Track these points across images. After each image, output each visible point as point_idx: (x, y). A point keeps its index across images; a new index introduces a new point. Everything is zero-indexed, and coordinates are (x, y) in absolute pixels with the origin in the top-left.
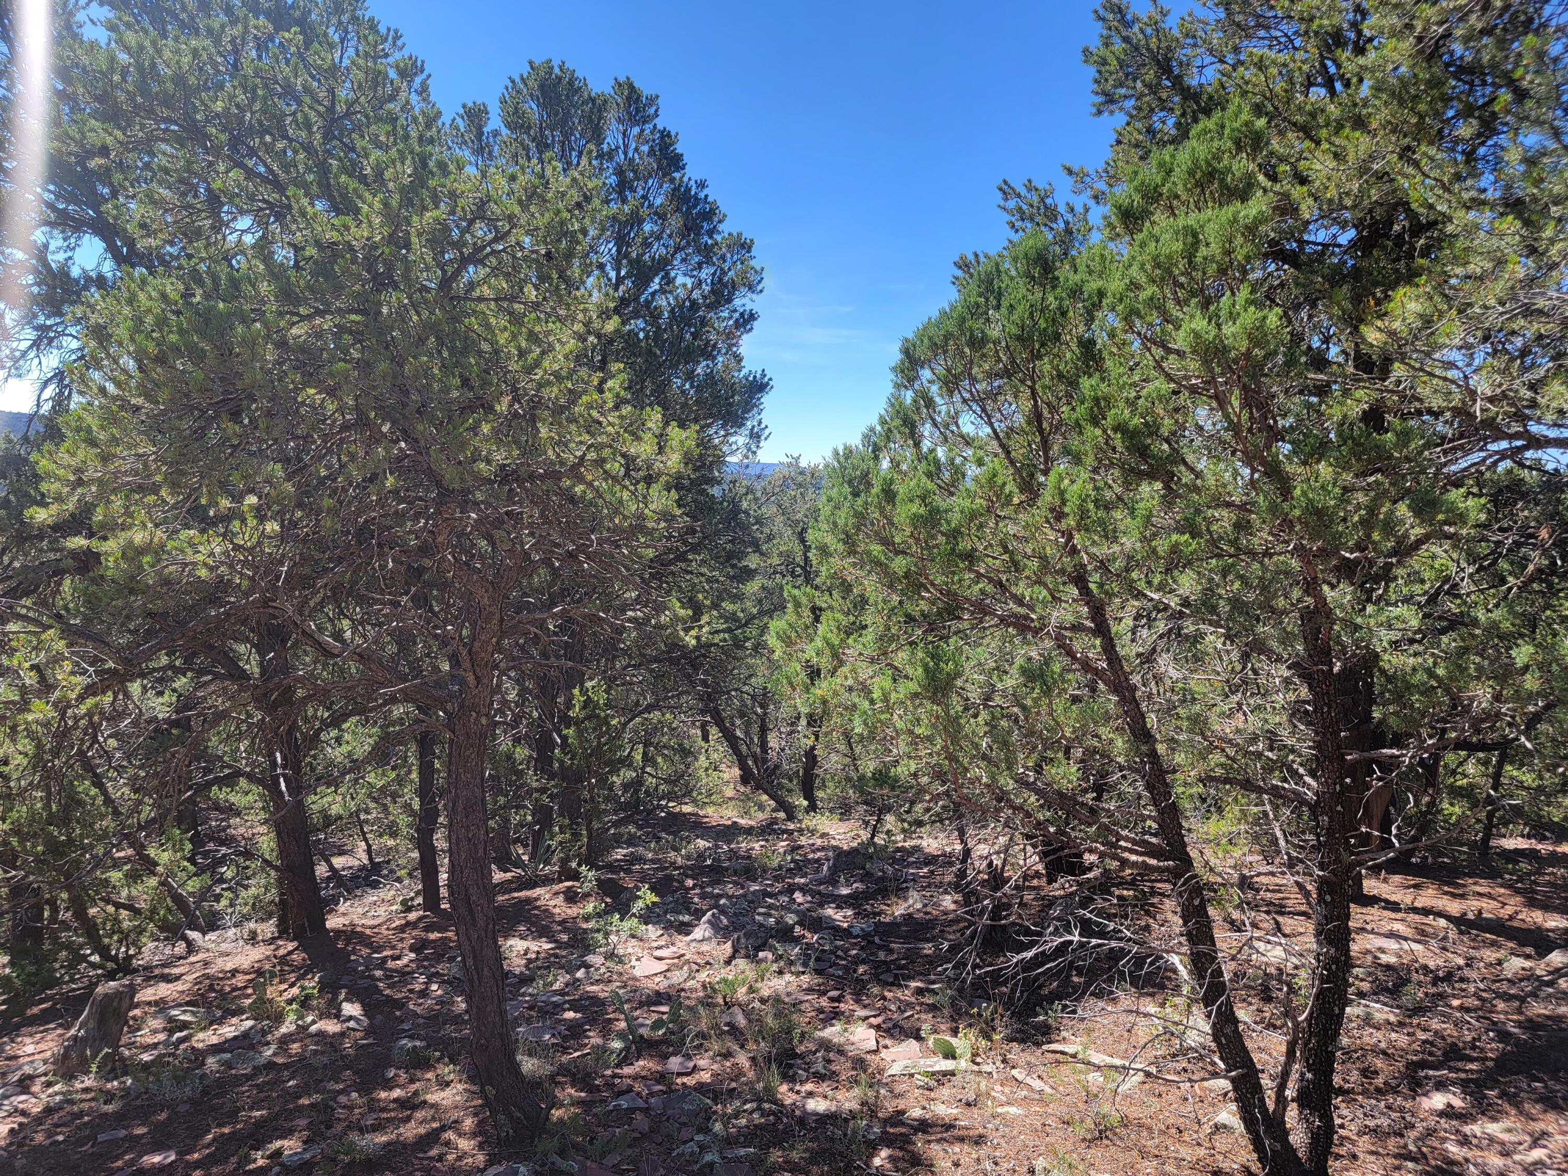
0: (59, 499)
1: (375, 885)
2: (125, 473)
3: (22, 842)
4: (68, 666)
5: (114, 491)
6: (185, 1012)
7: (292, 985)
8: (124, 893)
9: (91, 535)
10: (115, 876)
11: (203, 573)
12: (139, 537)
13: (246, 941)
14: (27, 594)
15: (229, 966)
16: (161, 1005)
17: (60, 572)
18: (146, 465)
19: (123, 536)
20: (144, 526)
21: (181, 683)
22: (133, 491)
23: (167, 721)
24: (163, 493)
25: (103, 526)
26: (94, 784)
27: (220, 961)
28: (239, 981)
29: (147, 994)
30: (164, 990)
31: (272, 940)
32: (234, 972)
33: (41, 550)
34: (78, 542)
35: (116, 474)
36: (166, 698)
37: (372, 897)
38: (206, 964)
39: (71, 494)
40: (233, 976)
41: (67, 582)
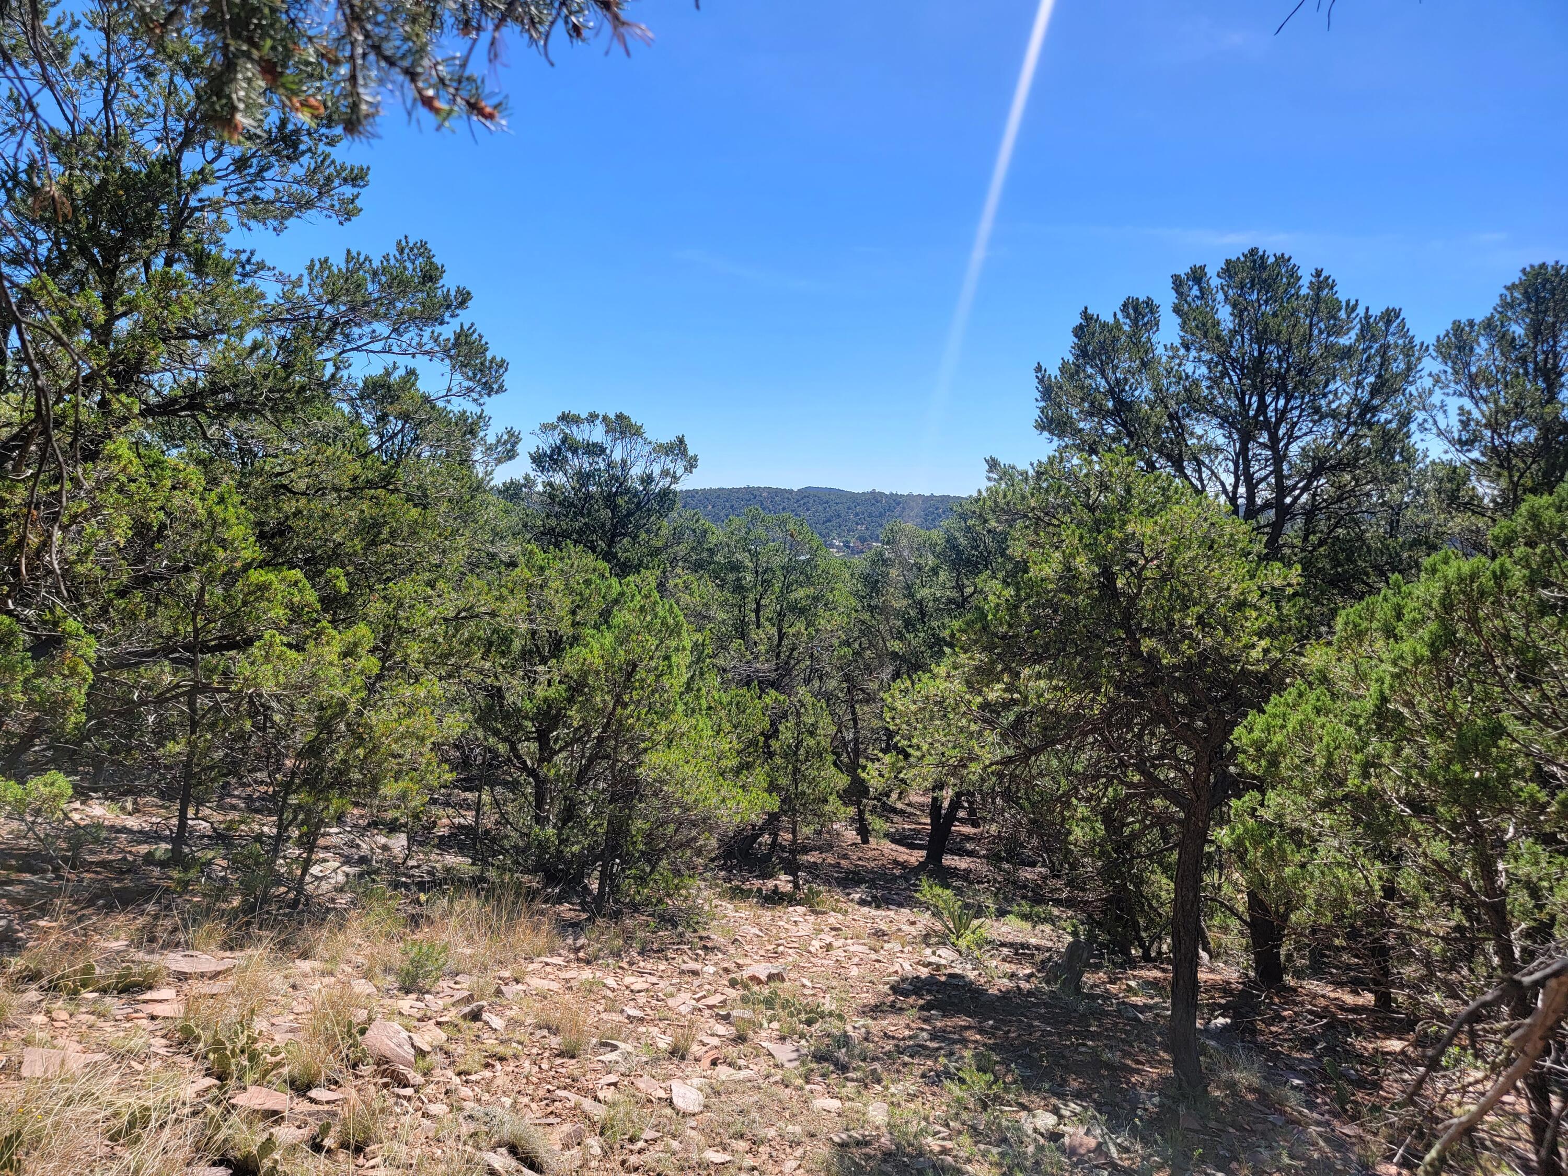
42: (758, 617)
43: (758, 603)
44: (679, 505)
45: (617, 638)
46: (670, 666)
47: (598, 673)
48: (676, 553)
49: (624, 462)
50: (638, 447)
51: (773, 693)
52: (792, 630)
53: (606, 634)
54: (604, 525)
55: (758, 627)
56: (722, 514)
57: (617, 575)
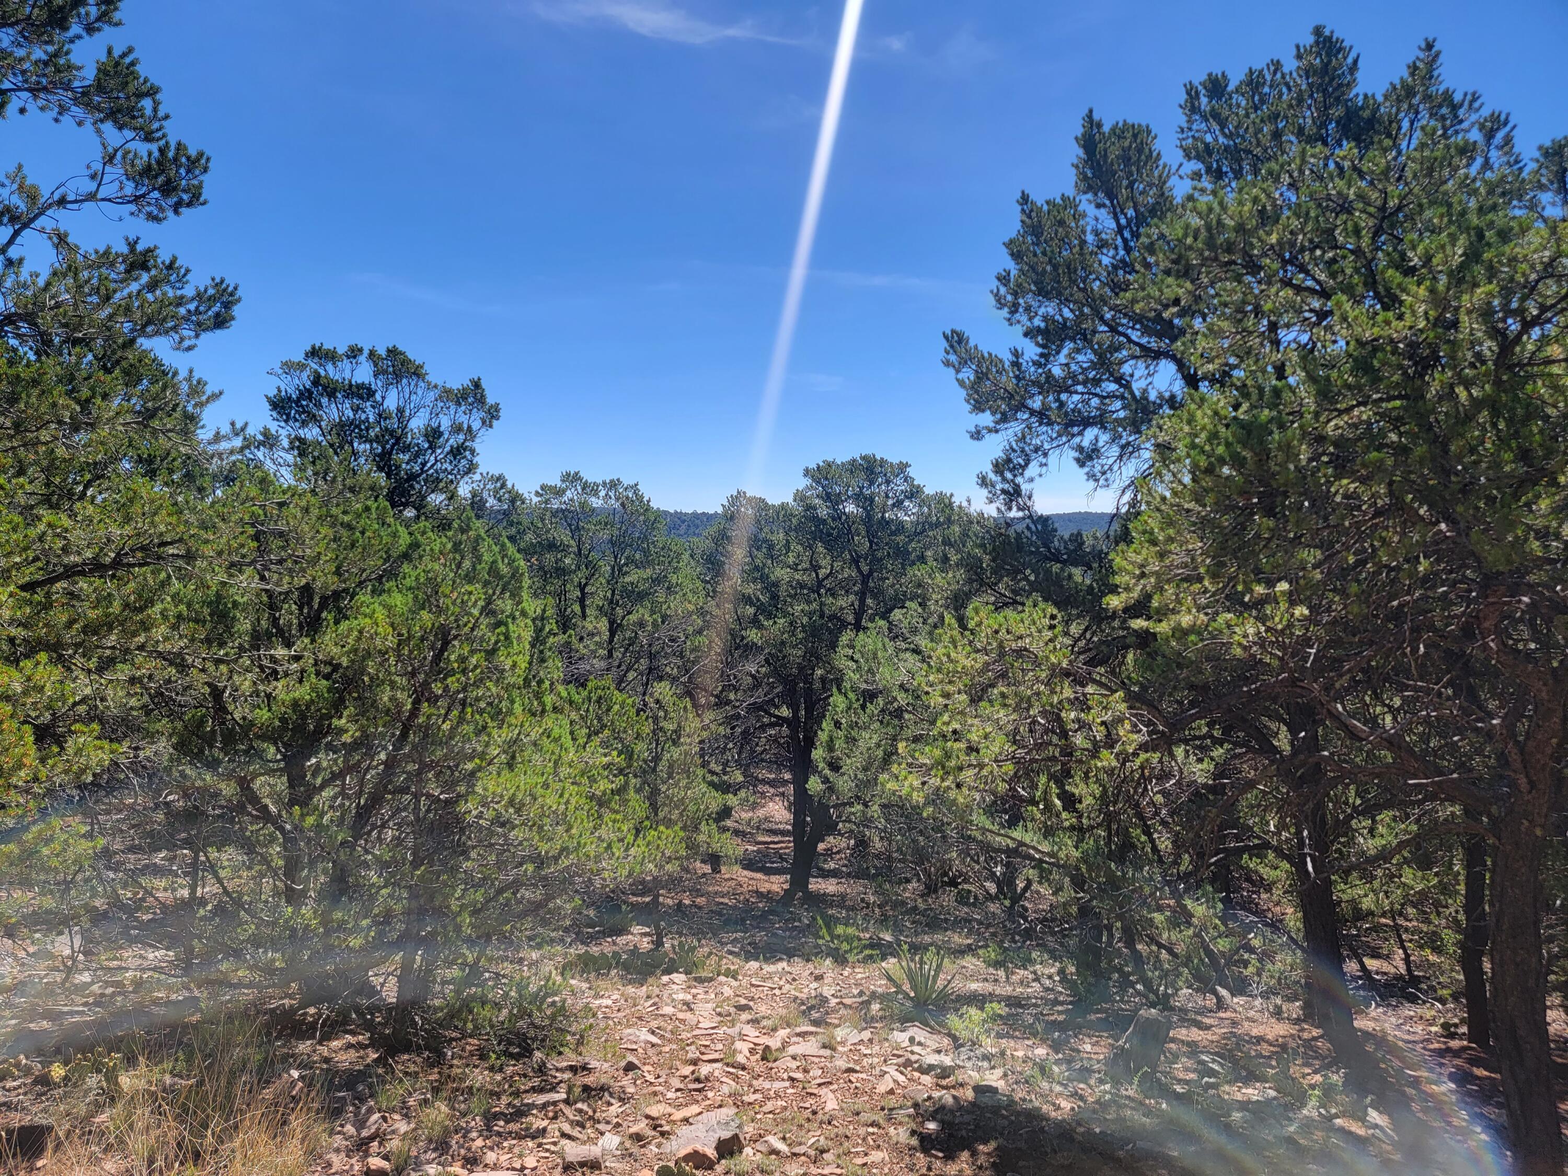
0: (1128, 589)
1: (1413, 999)
2: (1177, 567)
3: (1089, 870)
4: (1127, 726)
5: (1169, 581)
6: (1214, 1061)
7: (1315, 1072)
8: (1165, 935)
9: (1149, 618)
10: (1158, 917)
11: (1238, 651)
12: (1186, 620)
13: (1273, 1015)
14: (1101, 664)
15: (1255, 1032)
16: (1193, 1048)
17: (1126, 647)
18: (1193, 559)
19: (1174, 619)
20: (1189, 612)
21: (1218, 752)
22: (1183, 580)
23: (1205, 786)
24: (1206, 583)
25: (1158, 611)
26: (1144, 833)
27: (1246, 1024)
28: (1265, 1049)
29: (1182, 1033)
30: (1195, 1034)
31: (1297, 1021)
32: (1260, 1039)
33: (1113, 629)
34: (1138, 624)
35: (1169, 568)
36: (1204, 766)
37: (1409, 1010)
38: (1234, 1023)
39: (1135, 585)
40: (1258, 1043)
41: (1130, 657)
42: (583, 608)
43: (582, 591)
50: (419, 393)
55: (584, 619)
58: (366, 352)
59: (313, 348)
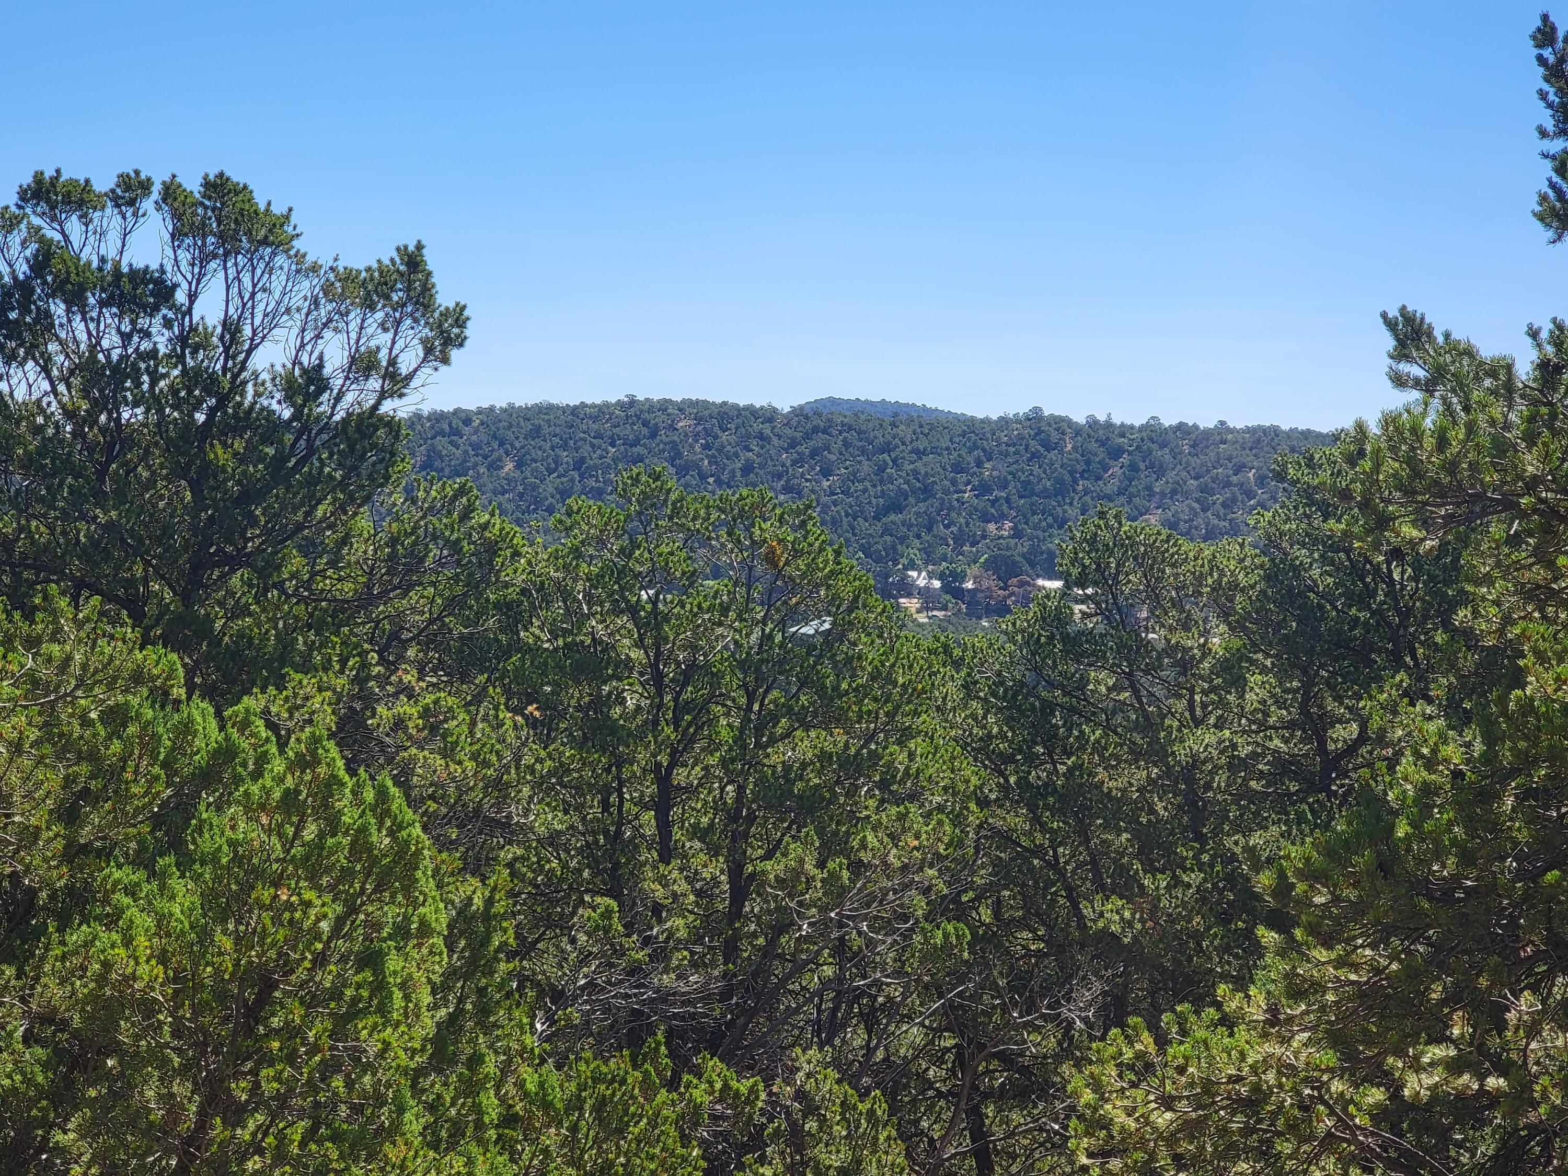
42: (664, 826)
43: (663, 779)
44: (406, 467)
45: (209, 898)
46: (380, 987)
47: (148, 1008)
48: (398, 619)
49: (231, 328)
50: (277, 283)
51: (714, 1066)
52: (774, 868)
53: (177, 884)
54: (167, 531)
55: (665, 857)
56: (549, 487)
57: (209, 693)
58: (157, 188)
59: (38, 177)
